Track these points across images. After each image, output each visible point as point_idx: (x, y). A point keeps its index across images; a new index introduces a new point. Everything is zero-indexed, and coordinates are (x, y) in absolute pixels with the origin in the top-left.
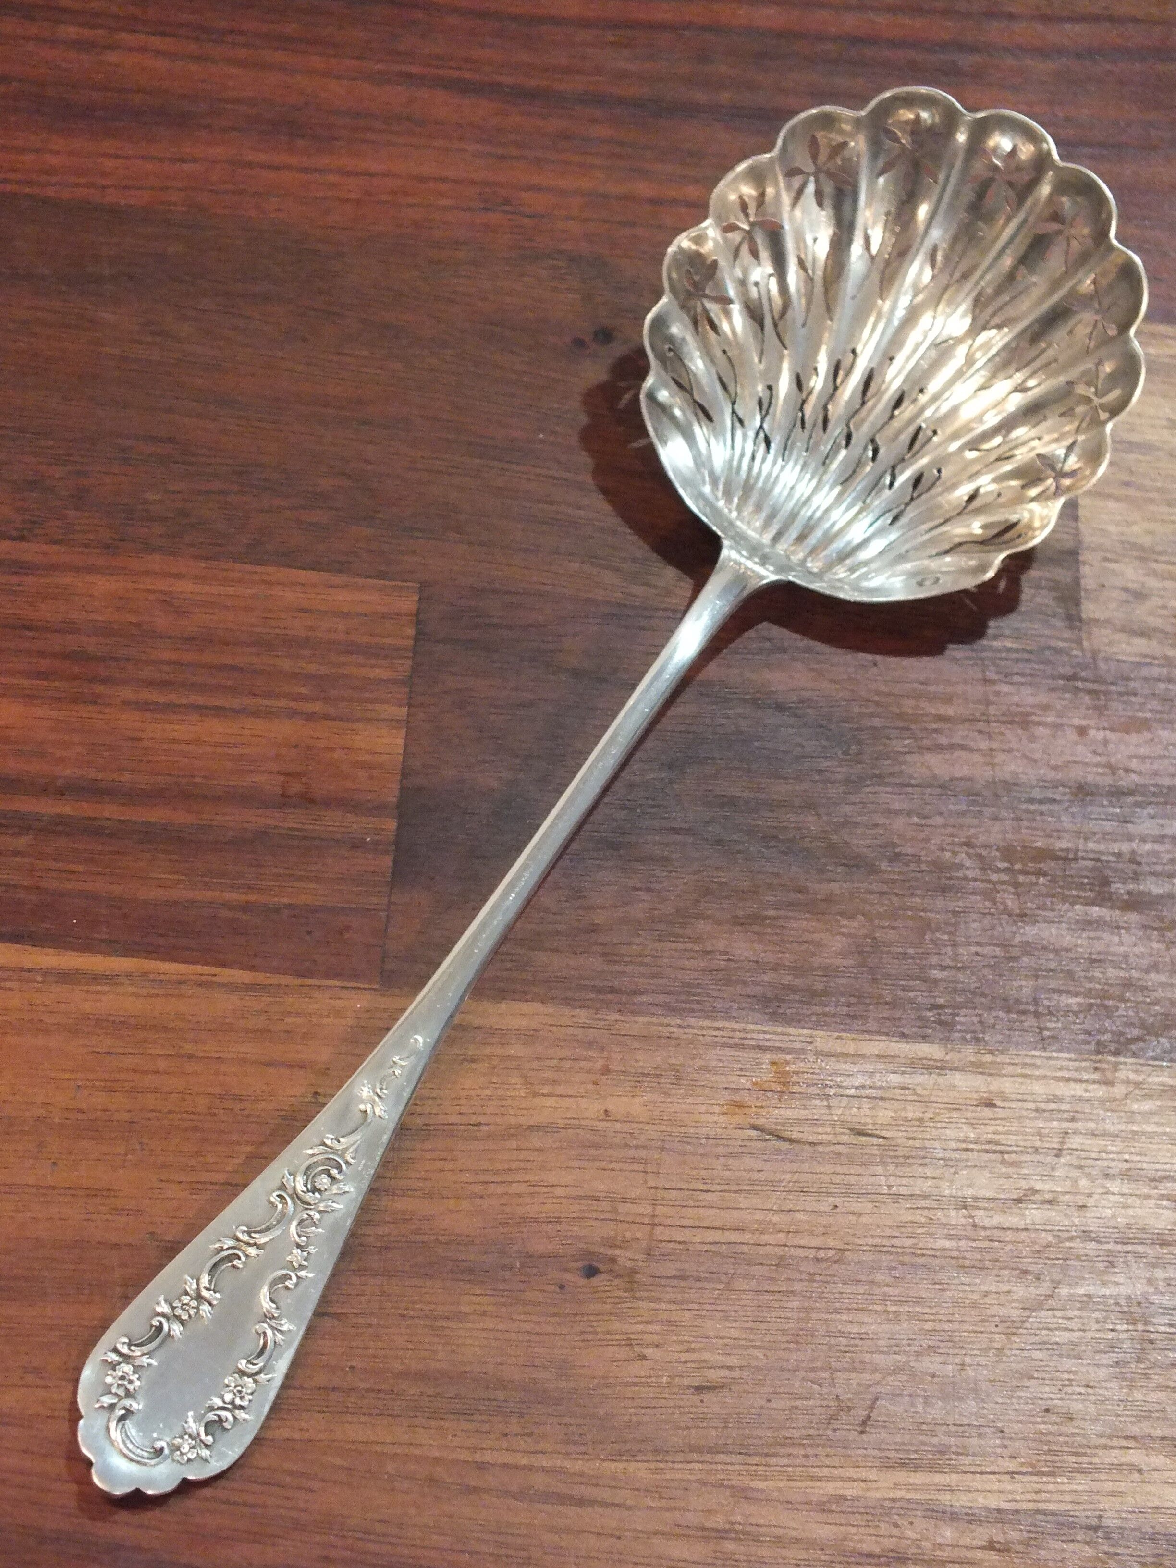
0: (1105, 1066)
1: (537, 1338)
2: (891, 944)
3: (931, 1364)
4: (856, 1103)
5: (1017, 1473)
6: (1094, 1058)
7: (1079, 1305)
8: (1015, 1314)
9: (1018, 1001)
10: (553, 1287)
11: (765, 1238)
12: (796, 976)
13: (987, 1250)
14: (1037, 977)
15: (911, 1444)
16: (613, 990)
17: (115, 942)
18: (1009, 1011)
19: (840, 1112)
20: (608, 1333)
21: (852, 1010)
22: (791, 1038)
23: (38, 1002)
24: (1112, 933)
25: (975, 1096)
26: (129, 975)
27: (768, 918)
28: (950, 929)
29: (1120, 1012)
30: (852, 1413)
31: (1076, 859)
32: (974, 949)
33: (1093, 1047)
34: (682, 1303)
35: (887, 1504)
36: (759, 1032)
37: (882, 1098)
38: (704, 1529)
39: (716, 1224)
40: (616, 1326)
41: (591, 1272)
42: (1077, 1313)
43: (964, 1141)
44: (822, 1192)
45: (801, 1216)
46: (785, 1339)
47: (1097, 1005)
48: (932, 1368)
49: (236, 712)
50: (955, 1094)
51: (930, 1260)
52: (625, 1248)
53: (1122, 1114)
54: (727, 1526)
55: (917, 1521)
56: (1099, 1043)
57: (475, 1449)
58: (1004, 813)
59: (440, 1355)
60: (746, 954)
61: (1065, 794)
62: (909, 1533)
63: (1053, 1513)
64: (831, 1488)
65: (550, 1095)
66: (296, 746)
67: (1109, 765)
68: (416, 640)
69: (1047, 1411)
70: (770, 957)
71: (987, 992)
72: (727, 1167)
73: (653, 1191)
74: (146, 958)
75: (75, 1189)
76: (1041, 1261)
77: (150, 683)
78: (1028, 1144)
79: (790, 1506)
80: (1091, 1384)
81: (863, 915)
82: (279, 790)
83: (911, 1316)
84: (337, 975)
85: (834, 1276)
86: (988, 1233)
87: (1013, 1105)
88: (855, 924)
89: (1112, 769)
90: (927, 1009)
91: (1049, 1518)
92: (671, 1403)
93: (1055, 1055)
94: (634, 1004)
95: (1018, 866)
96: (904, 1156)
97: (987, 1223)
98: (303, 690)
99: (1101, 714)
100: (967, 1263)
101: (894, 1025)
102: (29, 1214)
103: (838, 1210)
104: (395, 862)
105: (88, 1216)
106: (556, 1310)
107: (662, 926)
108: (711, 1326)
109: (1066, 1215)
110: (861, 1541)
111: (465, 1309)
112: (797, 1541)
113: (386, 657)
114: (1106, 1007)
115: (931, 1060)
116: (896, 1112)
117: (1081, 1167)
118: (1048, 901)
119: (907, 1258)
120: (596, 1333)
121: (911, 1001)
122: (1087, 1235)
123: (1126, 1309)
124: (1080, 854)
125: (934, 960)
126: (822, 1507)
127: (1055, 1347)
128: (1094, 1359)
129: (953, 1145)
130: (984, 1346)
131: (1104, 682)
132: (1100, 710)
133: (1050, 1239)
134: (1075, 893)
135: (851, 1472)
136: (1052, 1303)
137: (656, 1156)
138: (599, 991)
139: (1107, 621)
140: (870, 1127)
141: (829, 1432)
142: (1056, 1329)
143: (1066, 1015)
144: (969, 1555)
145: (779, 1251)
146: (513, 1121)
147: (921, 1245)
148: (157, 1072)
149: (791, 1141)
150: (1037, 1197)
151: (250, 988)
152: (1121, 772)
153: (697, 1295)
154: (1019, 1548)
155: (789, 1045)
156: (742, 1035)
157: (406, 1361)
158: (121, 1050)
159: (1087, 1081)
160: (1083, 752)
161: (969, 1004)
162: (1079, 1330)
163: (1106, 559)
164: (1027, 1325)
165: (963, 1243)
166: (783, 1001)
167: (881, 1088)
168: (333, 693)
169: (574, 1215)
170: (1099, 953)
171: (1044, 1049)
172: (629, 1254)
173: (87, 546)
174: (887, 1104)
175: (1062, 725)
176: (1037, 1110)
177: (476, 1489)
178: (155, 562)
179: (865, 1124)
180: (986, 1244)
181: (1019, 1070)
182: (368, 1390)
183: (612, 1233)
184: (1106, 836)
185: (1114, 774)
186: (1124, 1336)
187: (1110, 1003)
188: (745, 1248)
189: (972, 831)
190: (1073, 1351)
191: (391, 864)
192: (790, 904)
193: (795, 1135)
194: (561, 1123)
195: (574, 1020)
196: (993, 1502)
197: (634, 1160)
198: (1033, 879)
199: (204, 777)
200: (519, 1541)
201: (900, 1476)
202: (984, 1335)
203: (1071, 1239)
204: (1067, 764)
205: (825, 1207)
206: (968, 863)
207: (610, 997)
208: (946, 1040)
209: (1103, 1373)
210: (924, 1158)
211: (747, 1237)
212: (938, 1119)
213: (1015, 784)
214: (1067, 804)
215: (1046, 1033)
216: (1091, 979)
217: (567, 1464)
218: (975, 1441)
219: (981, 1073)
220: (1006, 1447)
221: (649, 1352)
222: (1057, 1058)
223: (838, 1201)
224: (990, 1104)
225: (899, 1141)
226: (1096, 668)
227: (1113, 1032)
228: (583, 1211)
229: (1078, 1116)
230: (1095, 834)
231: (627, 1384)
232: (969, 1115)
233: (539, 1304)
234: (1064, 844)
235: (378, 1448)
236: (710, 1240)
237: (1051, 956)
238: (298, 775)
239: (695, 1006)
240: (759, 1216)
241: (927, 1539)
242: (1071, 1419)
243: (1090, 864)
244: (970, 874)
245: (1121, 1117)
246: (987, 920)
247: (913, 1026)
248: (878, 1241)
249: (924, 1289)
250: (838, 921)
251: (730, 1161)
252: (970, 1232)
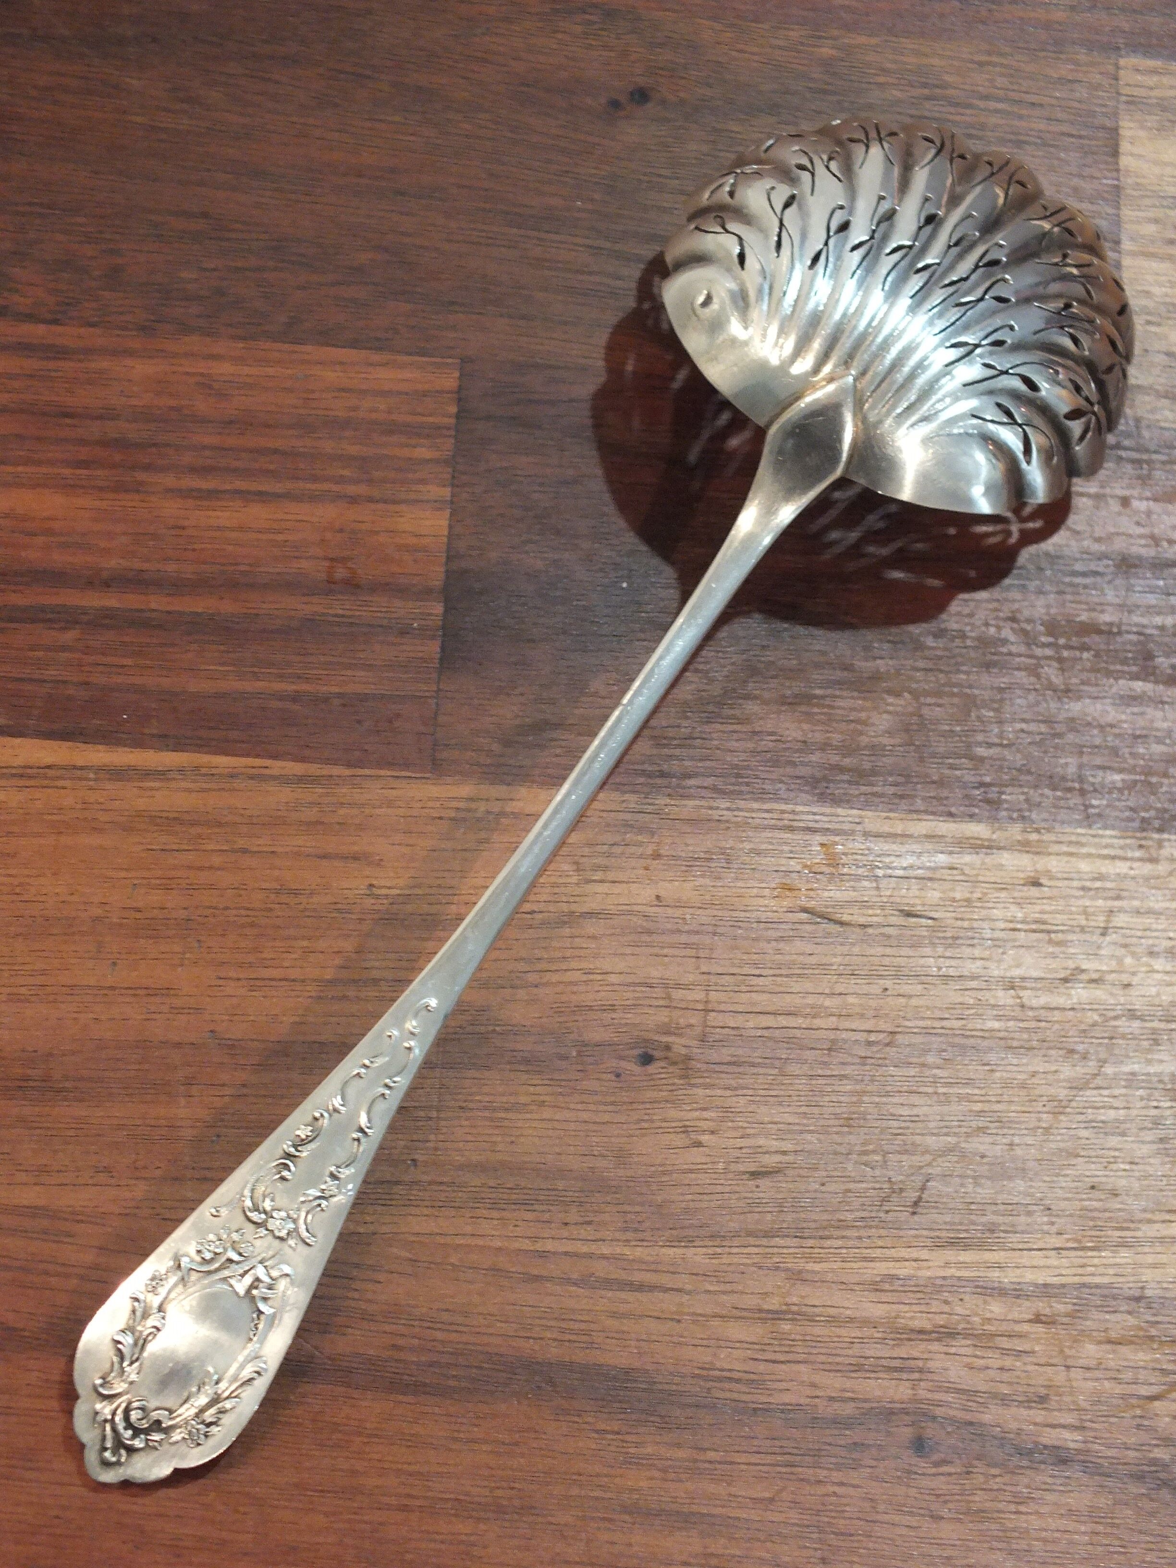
0: (1150, 843)
1: (595, 1127)
2: (938, 722)
3: (980, 1144)
4: (905, 884)
5: (1062, 1249)
6: (1138, 835)
7: (1123, 1083)
8: (1063, 1093)
9: (1064, 778)
10: (609, 1076)
11: (817, 1022)
12: (844, 756)
13: (1036, 1030)
14: (1081, 753)
15: (961, 1224)
16: (663, 775)
17: (166, 736)
18: (1054, 789)
19: (888, 893)
20: (664, 1120)
21: (899, 790)
22: (840, 819)
23: (92, 800)
24: (1156, 708)
25: (1022, 875)
26: (181, 770)
27: (816, 697)
28: (996, 706)
29: (1164, 789)
30: (903, 1194)
31: (1119, 633)
32: (1019, 726)
33: (1136, 824)
34: (736, 1089)
35: (939, 1282)
36: (808, 813)
37: (931, 879)
38: (760, 1311)
39: (769, 1009)
40: (673, 1113)
41: (647, 1059)
42: (1123, 1091)
43: (1011, 922)
44: (873, 975)
45: (851, 1000)
46: (837, 1122)
47: (1141, 781)
48: (982, 1148)
49: (278, 496)
50: (1003, 873)
51: (979, 1041)
52: (680, 1035)
53: (1167, 892)
54: (784, 1307)
55: (967, 1298)
56: (1143, 820)
57: (535, 1238)
58: (1048, 587)
59: (500, 1147)
60: (794, 734)
61: (1107, 566)
62: (959, 1310)
63: (1097, 1286)
64: (882, 1268)
65: (601, 881)
66: (341, 531)
67: (1152, 537)
68: (458, 416)
69: (1093, 1187)
70: (819, 737)
71: (1033, 770)
72: (779, 952)
73: (705, 977)
74: (195, 752)
75: (136, 988)
76: (1086, 1040)
77: (194, 470)
78: (1074, 923)
79: (844, 1287)
80: (1137, 1160)
81: (910, 693)
82: (323, 576)
83: (961, 1098)
84: (390, 765)
85: (885, 1058)
86: (1036, 1013)
87: (1059, 884)
88: (902, 702)
89: (1155, 540)
90: (974, 788)
91: (1093, 1290)
92: (727, 1189)
93: (1101, 832)
94: (684, 788)
95: (1062, 641)
96: (953, 938)
97: (1034, 1003)
98: (346, 473)
99: (1144, 484)
100: (1015, 1044)
101: (942, 805)
102: (91, 1016)
103: (888, 993)
104: (443, 648)
105: (149, 1016)
106: (613, 1099)
107: (711, 708)
108: (765, 1113)
109: (1111, 994)
110: (912, 1318)
111: (523, 1099)
112: (851, 1320)
113: (428, 436)
114: (1150, 783)
115: (977, 839)
116: (944, 892)
117: (1125, 946)
118: (1092, 676)
119: (957, 1040)
120: (652, 1121)
121: (958, 779)
122: (1132, 1014)
123: (1169, 1086)
124: (1124, 628)
125: (980, 737)
126: (875, 1287)
127: (1100, 1125)
128: (1138, 1136)
129: (1002, 925)
130: (1031, 1126)
131: (1147, 451)
132: (1144, 480)
133: (1096, 1017)
134: (1119, 667)
135: (904, 1253)
136: (1099, 1081)
137: (708, 941)
138: (650, 775)
139: (1151, 388)
140: (919, 908)
141: (882, 1215)
142: (1103, 1107)
143: (1110, 792)
144: (1018, 1328)
145: (832, 1035)
146: (565, 907)
147: (970, 1026)
148: (211, 868)
149: (842, 923)
150: (1084, 977)
151: (301, 780)
152: (1165, 544)
153: (752, 1081)
154: (1065, 1320)
155: (837, 826)
156: (791, 817)
157: (467, 1153)
158: (175, 847)
159: (1132, 859)
160: (1126, 524)
161: (1014, 782)
162: (1124, 1108)
163: (1149, 323)
164: (1074, 1104)
165: (1011, 1023)
166: (832, 781)
167: (929, 868)
168: (377, 474)
169: (628, 1002)
170: (1144, 728)
171: (1090, 827)
172: (683, 1041)
173: (125, 329)
174: (936, 885)
175: (1104, 496)
176: (1083, 888)
177: (537, 1278)
178: (193, 342)
179: (913, 906)
180: (1033, 1024)
181: (1065, 849)
182: (430, 1183)
183: (666, 1020)
184: (1150, 610)
185: (1157, 545)
186: (1168, 1112)
187: (1154, 780)
188: (798, 1033)
189: (1016, 606)
190: (1118, 1129)
191: (439, 650)
192: (839, 683)
193: (846, 918)
194: (613, 909)
195: (624, 805)
196: (1041, 1278)
197: (687, 945)
198: (1078, 653)
199: (250, 565)
200: (583, 1326)
201: (950, 1255)
202: (1032, 1115)
203: (1116, 1018)
204: (1110, 537)
205: (876, 989)
206: (1012, 638)
207: (659, 781)
208: (993, 819)
209: (1145, 1149)
210: (973, 938)
211: (800, 1021)
212: (985, 899)
213: (1058, 557)
214: (1109, 577)
215: (1092, 811)
216: (1133, 755)
217: (627, 1251)
218: (1023, 1219)
219: (1028, 852)
220: (1053, 1223)
221: (705, 1138)
222: (1102, 836)
223: (888, 983)
224: (1036, 883)
225: (949, 922)
226: (1139, 435)
227: (1157, 809)
228: (638, 998)
229: (1124, 894)
230: (1138, 607)
231: (685, 1172)
232: (1016, 894)
233: (596, 1093)
234: (1106, 618)
235: (441, 1240)
236: (763, 1025)
237: (1095, 732)
238: (344, 560)
239: (744, 788)
240: (810, 1000)
241: (977, 1315)
242: (1116, 1195)
243: (1134, 638)
244: (1014, 649)
245: (1165, 895)
246: (1032, 697)
247: (961, 805)
248: (929, 1023)
249: (975, 1071)
250: (883, 699)
251: (781, 945)
252: (1018, 1012)
